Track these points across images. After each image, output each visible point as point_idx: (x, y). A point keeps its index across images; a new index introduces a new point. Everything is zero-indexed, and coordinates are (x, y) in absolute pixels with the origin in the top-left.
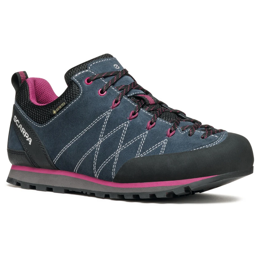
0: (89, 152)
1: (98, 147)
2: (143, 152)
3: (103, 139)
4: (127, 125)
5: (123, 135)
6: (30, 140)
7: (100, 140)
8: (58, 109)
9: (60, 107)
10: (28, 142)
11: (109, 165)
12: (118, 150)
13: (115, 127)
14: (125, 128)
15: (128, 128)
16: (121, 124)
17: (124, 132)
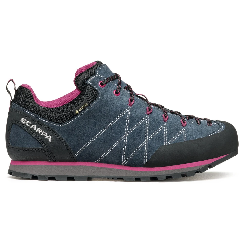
0: (116, 144)
1: (126, 139)
2: (169, 141)
3: (129, 132)
4: (147, 119)
5: (147, 127)
6: (49, 138)
7: (126, 133)
8: (80, 110)
9: (83, 107)
10: (48, 139)
11: (140, 153)
12: (146, 140)
13: (138, 122)
14: (147, 122)
15: (150, 122)
16: (142, 119)
17: (147, 125)
